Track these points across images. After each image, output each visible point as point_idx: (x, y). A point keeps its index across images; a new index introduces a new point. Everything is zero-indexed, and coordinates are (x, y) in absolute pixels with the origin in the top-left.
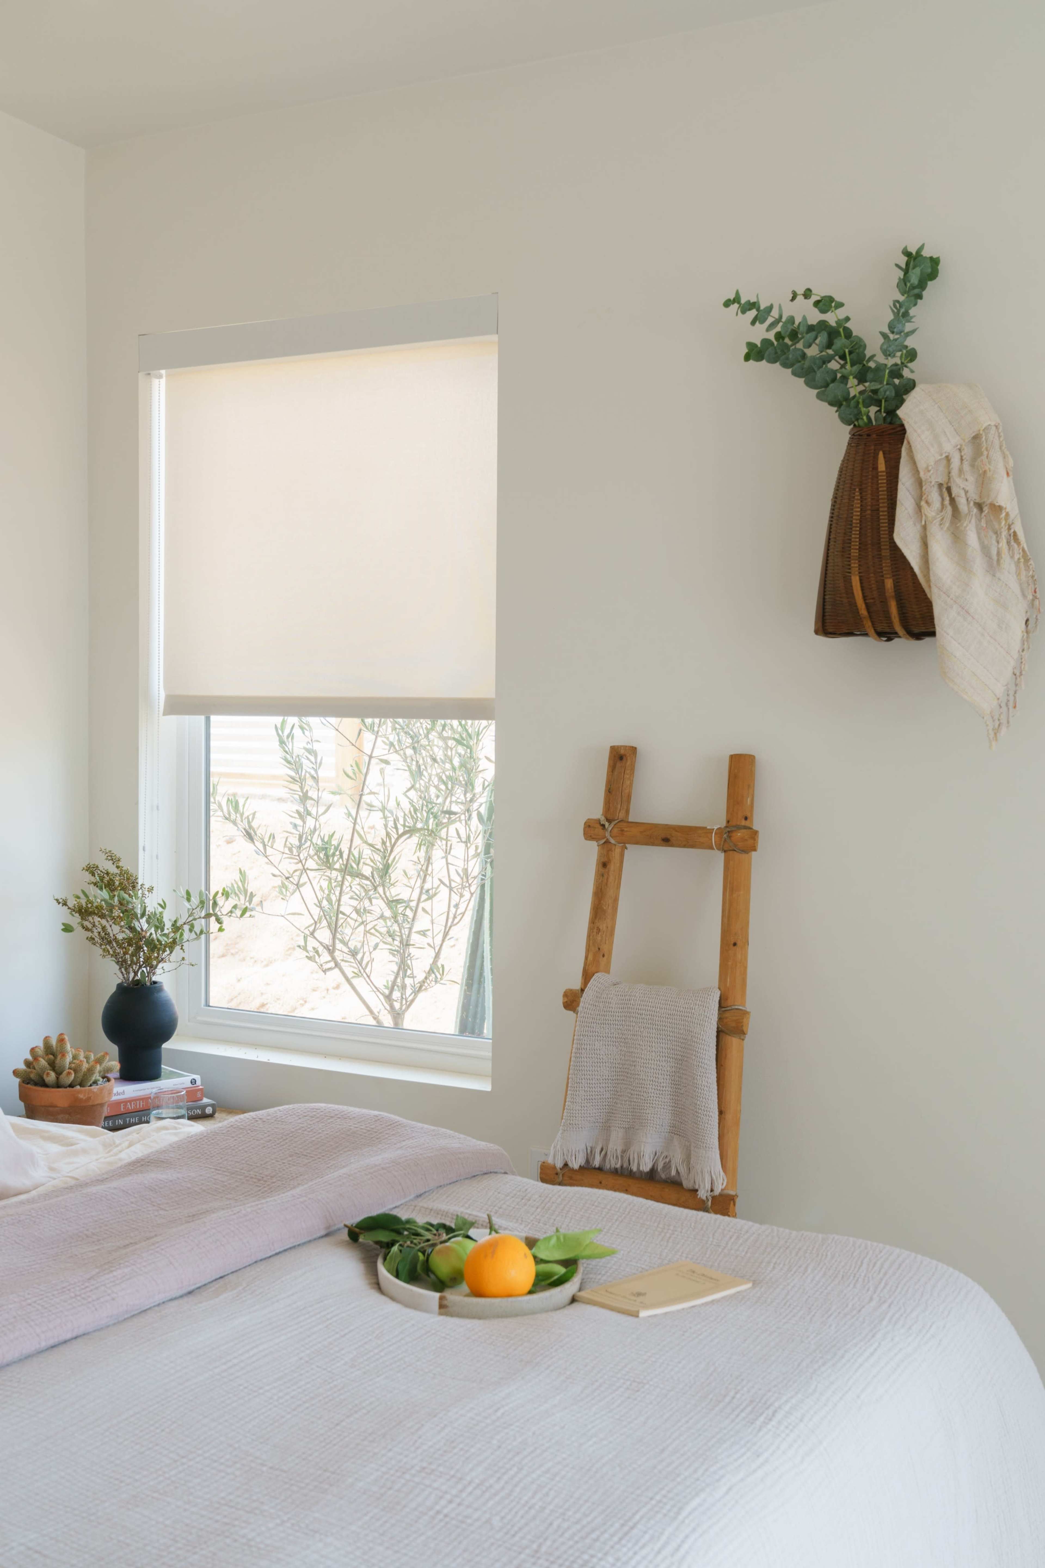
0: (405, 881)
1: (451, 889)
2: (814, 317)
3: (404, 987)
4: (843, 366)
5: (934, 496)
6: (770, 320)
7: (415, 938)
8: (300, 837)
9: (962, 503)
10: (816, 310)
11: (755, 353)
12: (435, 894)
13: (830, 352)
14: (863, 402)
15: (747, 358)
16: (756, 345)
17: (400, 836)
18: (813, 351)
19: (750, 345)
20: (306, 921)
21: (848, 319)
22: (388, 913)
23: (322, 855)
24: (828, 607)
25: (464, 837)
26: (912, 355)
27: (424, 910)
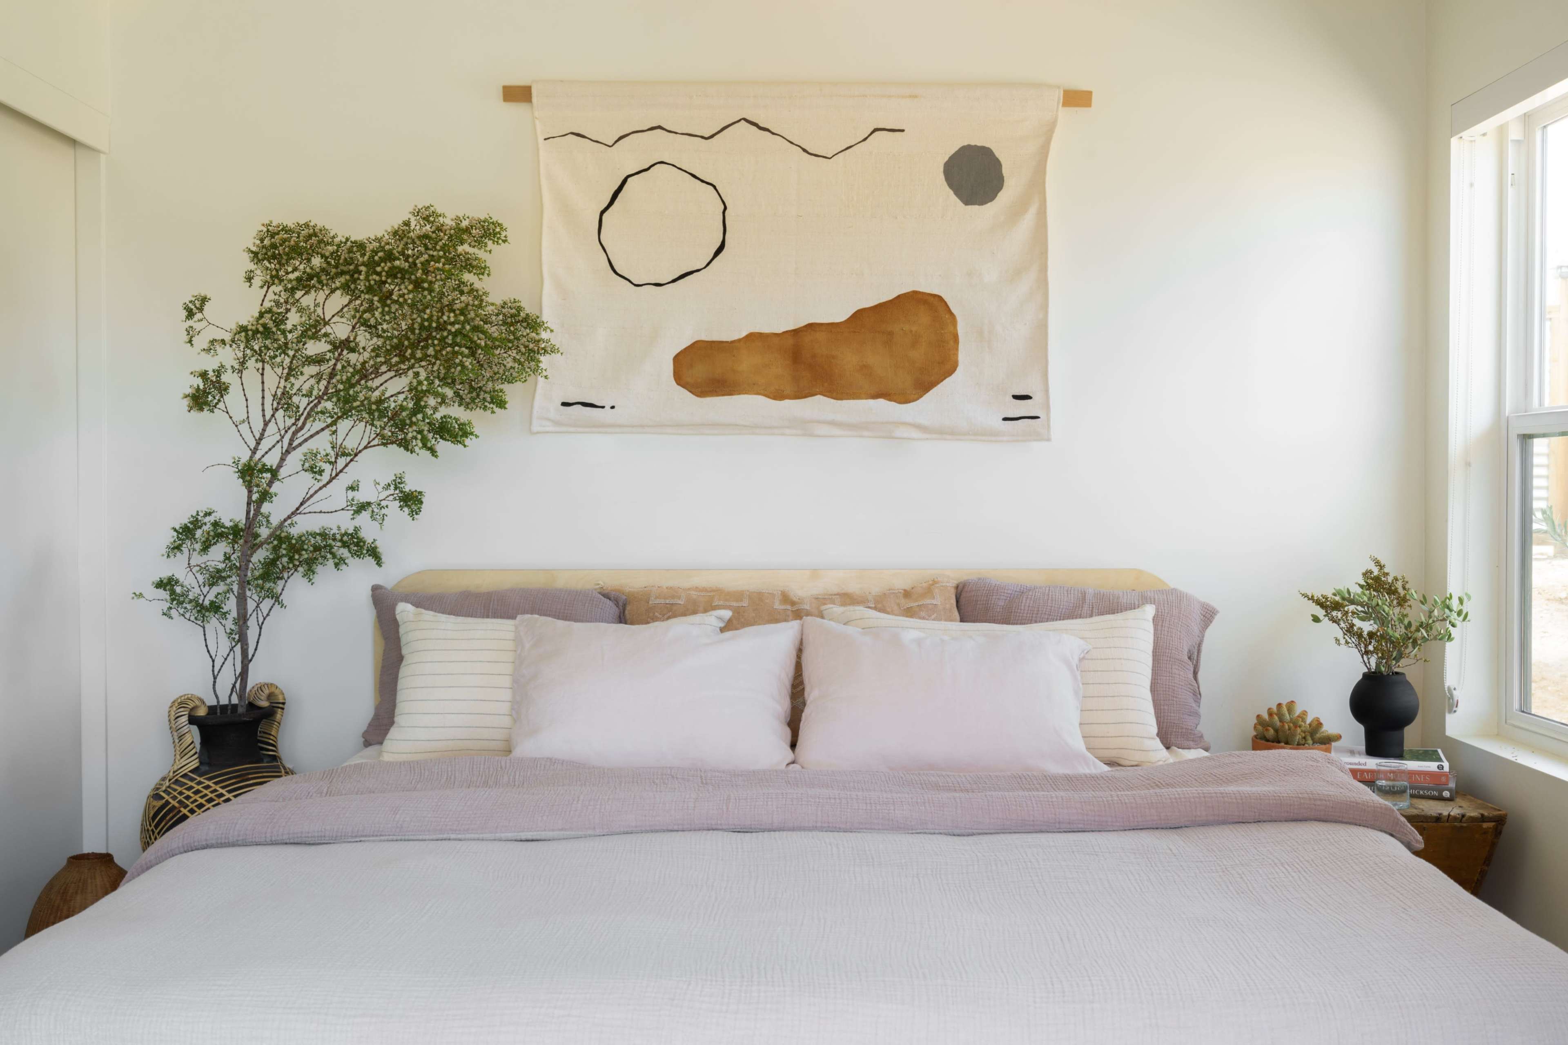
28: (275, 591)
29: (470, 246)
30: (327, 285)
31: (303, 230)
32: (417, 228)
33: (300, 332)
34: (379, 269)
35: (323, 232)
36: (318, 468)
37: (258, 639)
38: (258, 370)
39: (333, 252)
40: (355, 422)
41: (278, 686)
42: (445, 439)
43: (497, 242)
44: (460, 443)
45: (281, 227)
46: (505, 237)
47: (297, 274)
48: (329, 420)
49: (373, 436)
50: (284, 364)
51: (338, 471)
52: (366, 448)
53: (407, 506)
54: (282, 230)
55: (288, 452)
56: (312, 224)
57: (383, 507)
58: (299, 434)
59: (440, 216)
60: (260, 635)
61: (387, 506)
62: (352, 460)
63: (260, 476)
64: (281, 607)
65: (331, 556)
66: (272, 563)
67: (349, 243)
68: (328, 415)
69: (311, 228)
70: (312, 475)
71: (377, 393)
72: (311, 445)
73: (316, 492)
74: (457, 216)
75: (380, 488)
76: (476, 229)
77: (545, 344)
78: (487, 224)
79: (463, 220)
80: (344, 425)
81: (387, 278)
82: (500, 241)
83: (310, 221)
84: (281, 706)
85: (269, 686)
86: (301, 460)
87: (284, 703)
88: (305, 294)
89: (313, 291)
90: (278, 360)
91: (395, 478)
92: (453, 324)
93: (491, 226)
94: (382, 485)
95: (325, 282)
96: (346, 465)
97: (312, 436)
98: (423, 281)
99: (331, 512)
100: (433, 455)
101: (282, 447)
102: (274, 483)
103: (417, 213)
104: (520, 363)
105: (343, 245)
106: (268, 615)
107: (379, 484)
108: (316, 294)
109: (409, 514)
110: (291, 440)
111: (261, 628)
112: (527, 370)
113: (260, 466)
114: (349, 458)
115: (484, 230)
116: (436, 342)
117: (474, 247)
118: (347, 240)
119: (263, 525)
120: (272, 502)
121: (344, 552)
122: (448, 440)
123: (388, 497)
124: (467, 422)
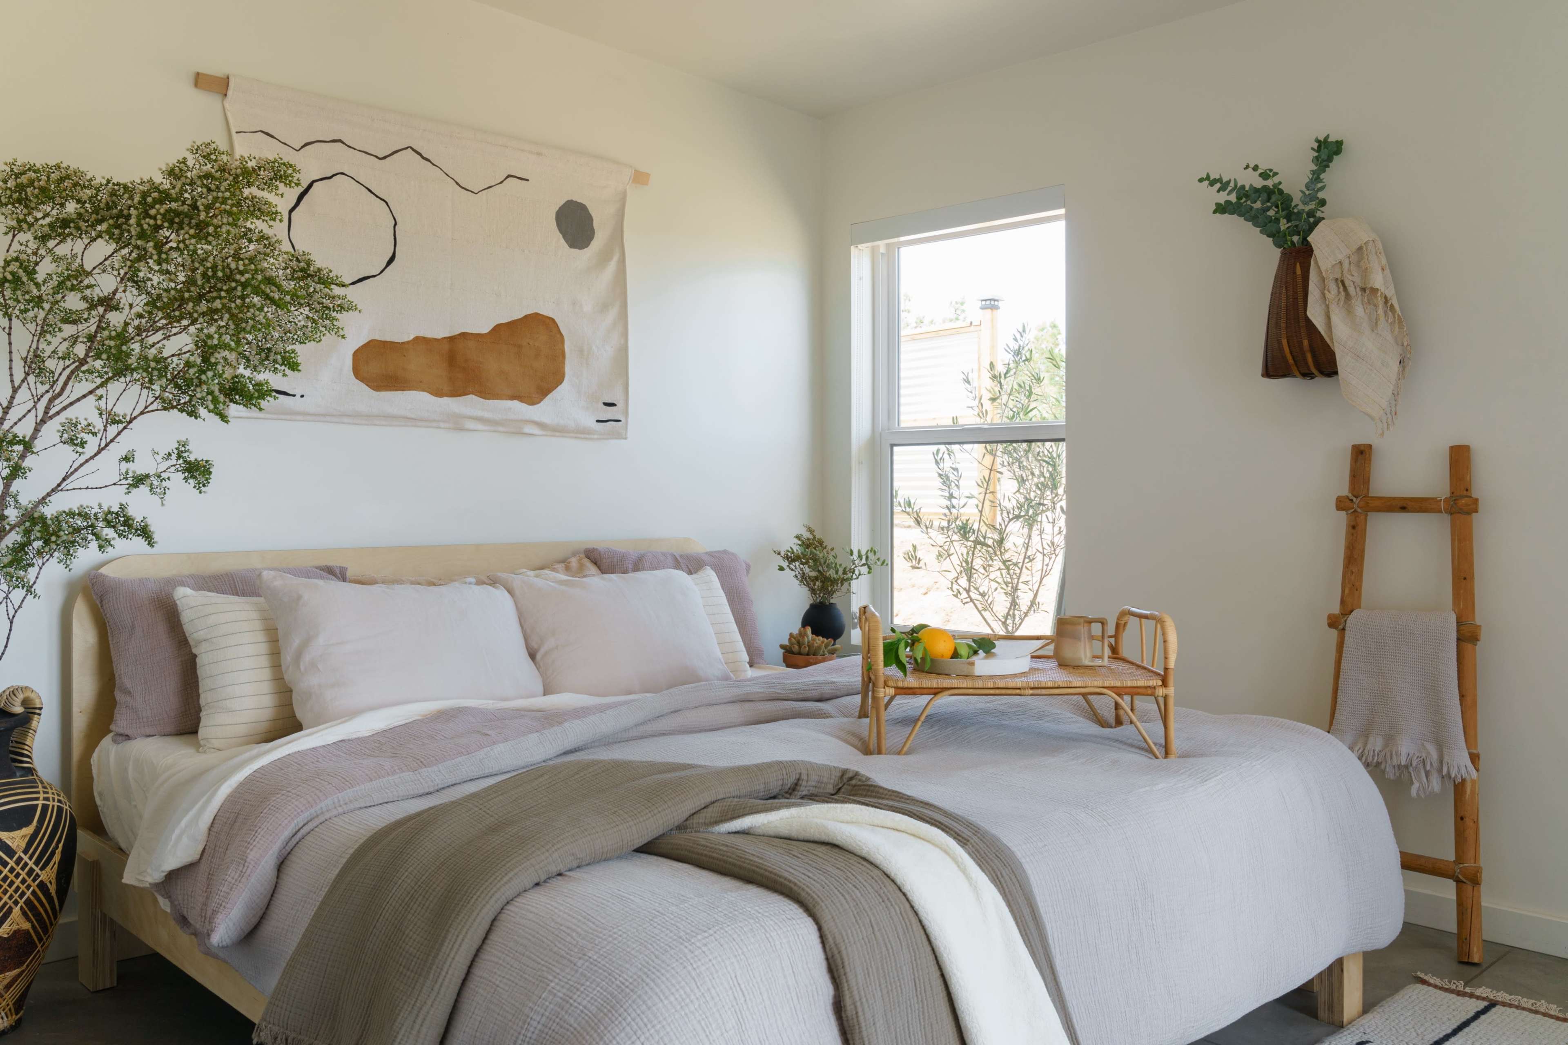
0: (1015, 549)
1: (1044, 555)
2: (1259, 183)
3: (1014, 615)
4: (1277, 213)
5: (1333, 287)
6: (1229, 188)
7: (1021, 586)
8: (949, 521)
9: (1351, 290)
10: (1261, 179)
11: (1221, 209)
12: (1033, 559)
13: (1269, 204)
14: (1289, 233)
15: (1215, 212)
16: (1221, 204)
17: (1010, 520)
18: (1258, 205)
19: (1218, 205)
20: (953, 575)
21: (1280, 183)
22: (1003, 567)
23: (962, 532)
24: (1269, 360)
25: (1051, 520)
26: (1323, 203)
27: (1026, 568)
28: (25, 580)
29: (259, 188)
30: (87, 232)
31: (54, 172)
32: (195, 166)
33: (57, 282)
34: (153, 212)
35: (78, 174)
36: (79, 440)
37: (9, 635)
38: (4, 329)
39: (92, 197)
40: (127, 385)
41: (34, 689)
42: (236, 403)
43: (290, 185)
44: (255, 406)
45: (28, 166)
46: (298, 180)
47: (48, 220)
48: (99, 381)
49: (151, 400)
50: (38, 319)
51: (108, 441)
52: (142, 413)
53: (193, 477)
54: (29, 169)
55: (43, 421)
56: (64, 165)
57: (163, 479)
58: (57, 402)
59: (223, 153)
60: (10, 630)
61: (169, 479)
62: (125, 428)
63: (10, 449)
64: (34, 597)
65: (94, 538)
66: (21, 548)
67: (110, 185)
68: (97, 374)
69: (62, 170)
70: (72, 448)
71: (153, 351)
72: (70, 413)
73: (81, 465)
74: (242, 156)
75: (159, 458)
76: (264, 170)
77: (340, 300)
78: (277, 165)
79: (249, 161)
80: (115, 387)
81: (163, 222)
82: (293, 185)
83: (61, 163)
84: (37, 711)
85: (24, 690)
86: (58, 431)
87: (41, 709)
88: (61, 242)
89: (69, 240)
90: (31, 314)
91: (177, 446)
92: (242, 273)
93: (283, 168)
94: (162, 454)
95: (84, 228)
96: (119, 434)
97: (71, 404)
98: (208, 225)
99: (101, 488)
100: (222, 420)
101: (36, 416)
102: (26, 457)
103: (195, 150)
104: (314, 321)
105: (103, 187)
106: (20, 607)
107: (158, 454)
108: (73, 243)
109: (195, 487)
110: (47, 409)
111: (11, 622)
112: (321, 328)
113: (10, 436)
114: (121, 426)
115: (274, 171)
116: (223, 294)
117: (263, 190)
118: (108, 181)
119: (10, 506)
120: (26, 478)
121: (109, 533)
122: (240, 404)
123: (169, 468)
124: (264, 382)
